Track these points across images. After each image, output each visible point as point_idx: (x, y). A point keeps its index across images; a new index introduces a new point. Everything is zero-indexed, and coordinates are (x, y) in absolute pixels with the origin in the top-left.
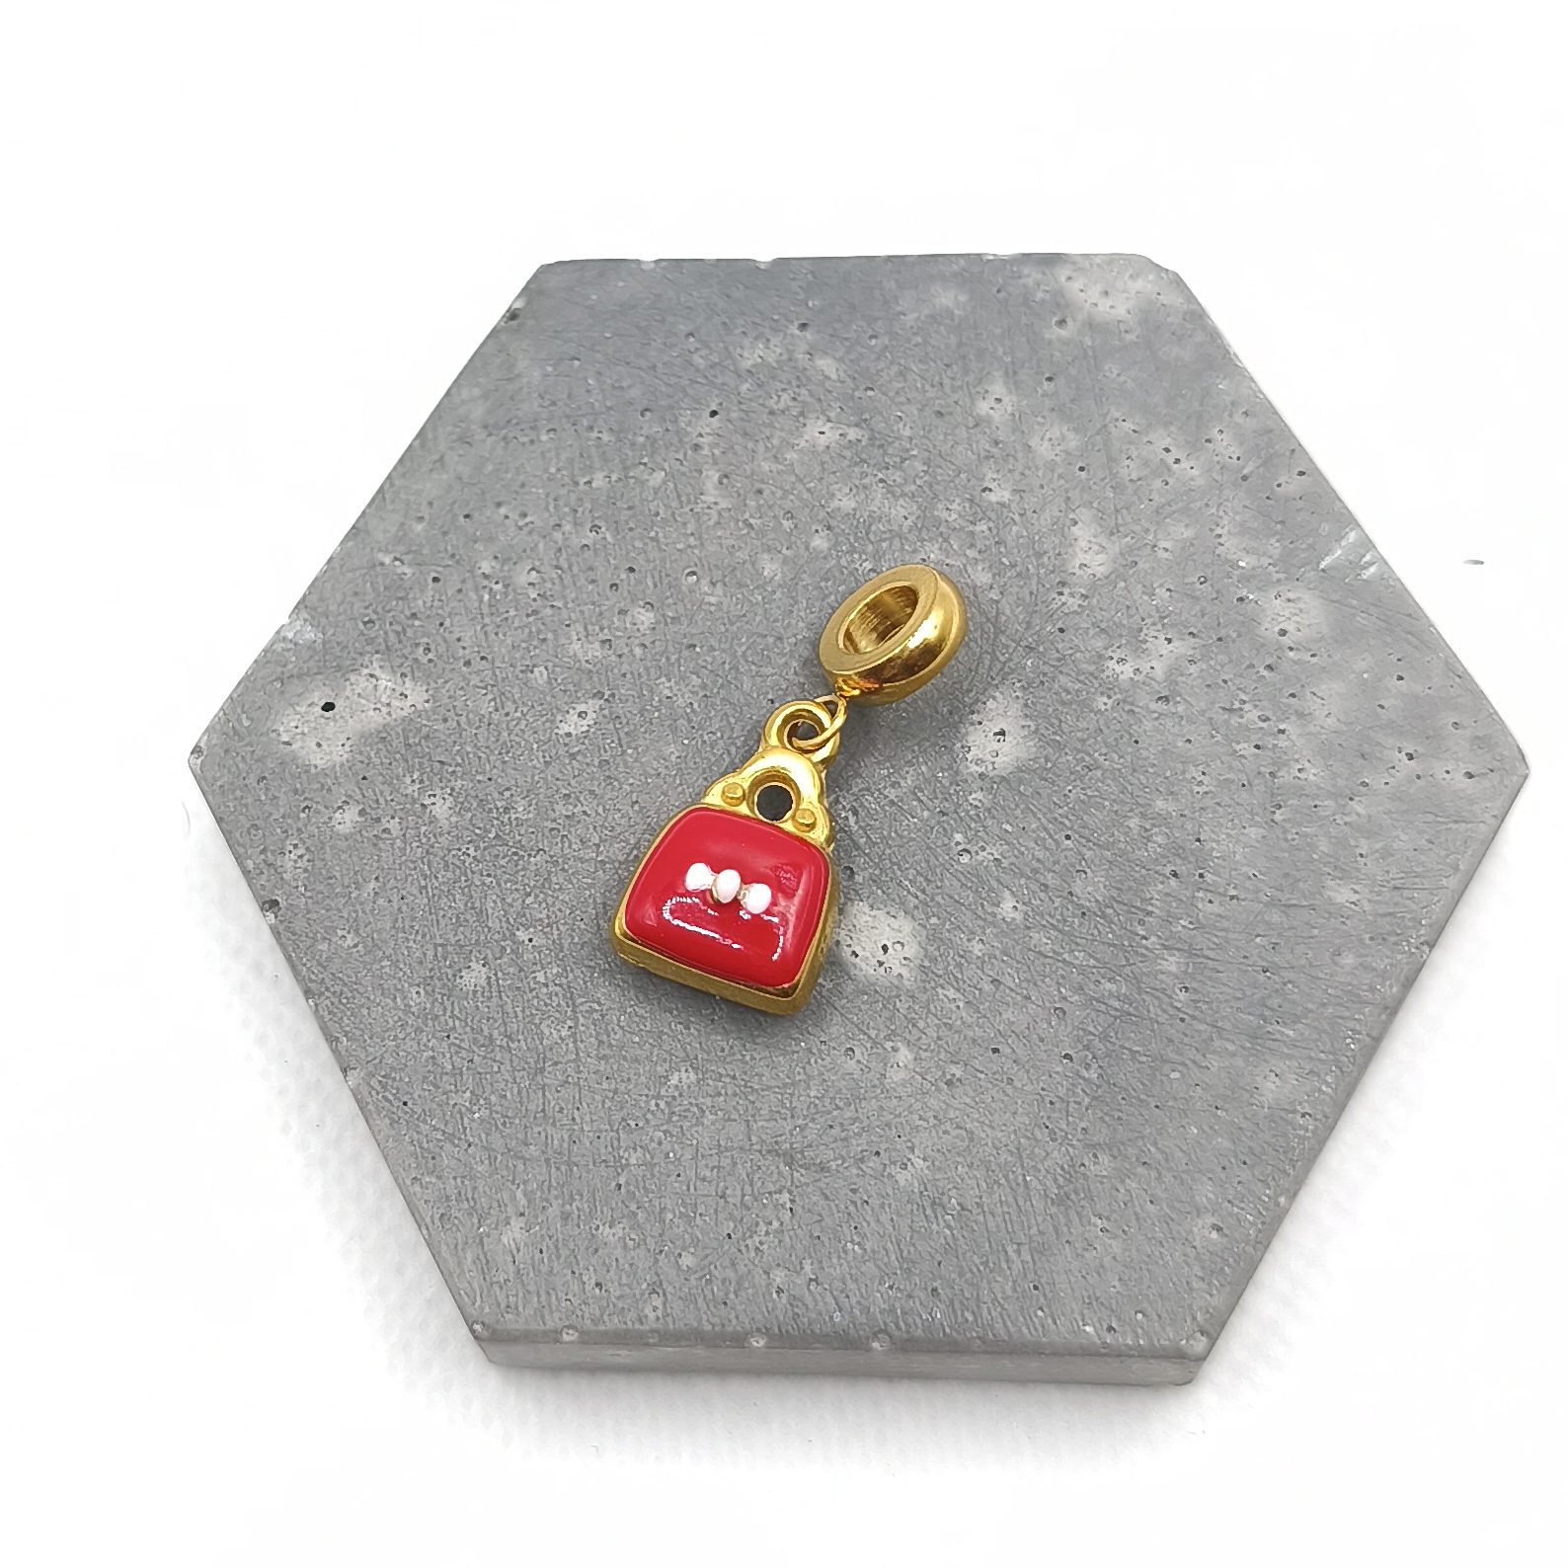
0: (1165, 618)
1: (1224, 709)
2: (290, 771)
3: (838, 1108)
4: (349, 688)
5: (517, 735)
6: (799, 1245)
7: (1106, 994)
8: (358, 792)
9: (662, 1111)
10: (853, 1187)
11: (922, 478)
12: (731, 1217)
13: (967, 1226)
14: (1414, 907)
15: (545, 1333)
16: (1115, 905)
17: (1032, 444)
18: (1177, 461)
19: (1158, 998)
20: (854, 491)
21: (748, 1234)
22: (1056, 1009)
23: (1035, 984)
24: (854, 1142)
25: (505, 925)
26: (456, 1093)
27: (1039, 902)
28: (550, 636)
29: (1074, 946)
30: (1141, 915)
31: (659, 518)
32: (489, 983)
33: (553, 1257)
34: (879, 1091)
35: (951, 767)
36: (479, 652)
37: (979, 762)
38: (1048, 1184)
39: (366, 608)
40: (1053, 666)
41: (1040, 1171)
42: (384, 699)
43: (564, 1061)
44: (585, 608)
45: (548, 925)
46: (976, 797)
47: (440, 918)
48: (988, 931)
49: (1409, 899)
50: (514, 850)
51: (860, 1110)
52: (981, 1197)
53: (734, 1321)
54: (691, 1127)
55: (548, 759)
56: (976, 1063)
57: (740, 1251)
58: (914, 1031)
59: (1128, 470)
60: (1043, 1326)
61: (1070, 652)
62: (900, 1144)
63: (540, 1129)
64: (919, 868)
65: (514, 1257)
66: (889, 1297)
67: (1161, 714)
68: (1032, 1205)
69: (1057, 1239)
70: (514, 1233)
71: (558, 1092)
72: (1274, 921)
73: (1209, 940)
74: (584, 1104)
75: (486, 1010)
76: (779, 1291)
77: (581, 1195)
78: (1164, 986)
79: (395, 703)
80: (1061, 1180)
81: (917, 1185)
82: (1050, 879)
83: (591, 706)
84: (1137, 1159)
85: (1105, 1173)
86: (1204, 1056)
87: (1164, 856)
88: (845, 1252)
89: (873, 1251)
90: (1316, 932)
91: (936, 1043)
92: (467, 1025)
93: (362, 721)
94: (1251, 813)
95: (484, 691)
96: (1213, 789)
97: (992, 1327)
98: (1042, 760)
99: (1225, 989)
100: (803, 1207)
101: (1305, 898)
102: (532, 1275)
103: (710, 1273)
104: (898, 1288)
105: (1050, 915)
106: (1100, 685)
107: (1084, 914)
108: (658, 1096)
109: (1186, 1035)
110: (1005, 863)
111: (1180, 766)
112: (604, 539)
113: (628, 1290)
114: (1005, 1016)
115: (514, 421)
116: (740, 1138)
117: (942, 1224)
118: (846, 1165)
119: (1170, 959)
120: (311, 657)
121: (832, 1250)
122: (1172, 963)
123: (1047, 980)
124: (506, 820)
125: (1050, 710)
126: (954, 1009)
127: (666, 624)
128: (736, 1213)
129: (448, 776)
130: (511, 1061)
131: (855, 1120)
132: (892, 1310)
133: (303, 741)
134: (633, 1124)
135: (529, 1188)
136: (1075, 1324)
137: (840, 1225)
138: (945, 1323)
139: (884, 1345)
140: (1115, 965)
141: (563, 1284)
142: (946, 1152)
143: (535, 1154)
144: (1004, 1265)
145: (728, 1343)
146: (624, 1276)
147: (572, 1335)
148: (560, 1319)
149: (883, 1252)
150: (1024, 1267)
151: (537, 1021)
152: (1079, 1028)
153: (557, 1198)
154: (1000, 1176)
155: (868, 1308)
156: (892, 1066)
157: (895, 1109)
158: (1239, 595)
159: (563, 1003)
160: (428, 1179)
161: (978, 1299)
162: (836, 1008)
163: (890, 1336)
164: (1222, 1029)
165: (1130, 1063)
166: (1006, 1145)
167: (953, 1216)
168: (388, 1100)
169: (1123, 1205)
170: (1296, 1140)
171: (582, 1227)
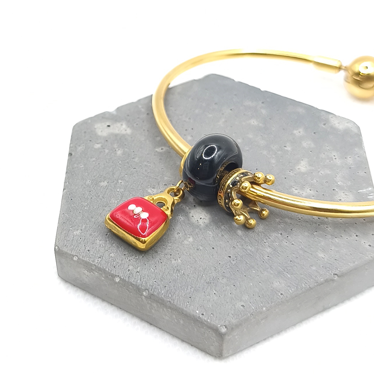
0: (312, 185)
2: (92, 133)
4: (115, 124)
5: (145, 146)
6: (140, 264)
7: (248, 249)
8: (104, 142)
11: (271, 138)
12: (128, 251)
13: (182, 278)
14: (338, 265)
15: (70, 255)
16: (262, 234)
17: (302, 142)
18: (336, 159)
20: (254, 135)
22: (233, 246)
25: (117, 178)
26: (84, 202)
30: (267, 238)
33: (83, 241)
36: (148, 129)
39: (129, 113)
45: (127, 182)
47: (104, 171)
49: (338, 263)
50: (129, 166)
52: (189, 274)
53: (114, 271)
56: (207, 248)
57: (125, 259)
58: (197, 236)
60: (186, 306)
61: (284, 183)
62: (177, 255)
63: (98, 217)
65: (74, 237)
66: (154, 283)
68: (201, 281)
69: (202, 290)
70: (78, 232)
71: (106, 211)
72: (300, 253)
73: (281, 249)
75: (102, 190)
76: (129, 270)
77: (97, 232)
78: (263, 253)
79: (123, 131)
80: (211, 279)
81: (176, 264)
83: (165, 148)
84: (233, 283)
85: (223, 283)
87: (281, 229)
89: (156, 273)
90: (309, 259)
91: (200, 240)
92: (96, 191)
93: (114, 131)
94: (309, 230)
97: (174, 300)
99: (278, 260)
100: (146, 257)
101: (311, 252)
102: (75, 242)
104: (157, 283)
109: (262, 265)
112: (190, 121)
113: (94, 254)
114: (220, 242)
117: (176, 275)
118: (162, 254)
119: (269, 249)
122: (269, 250)
124: (132, 160)
126: (209, 236)
128: (130, 251)
129: (125, 147)
130: (100, 202)
131: (170, 246)
132: (153, 286)
133: (99, 129)
135: (87, 226)
136: (194, 309)
137: (152, 264)
138: (163, 294)
139: (146, 294)
140: (254, 244)
141: (81, 247)
142: (187, 262)
143: (93, 220)
144: (186, 289)
145: (110, 277)
146: (96, 251)
147: (76, 259)
148: (75, 253)
149: (159, 274)
150: (190, 292)
151: (111, 197)
152: (237, 252)
153: (92, 230)
154: (197, 272)
155: (147, 283)
156: (186, 240)
157: (181, 248)
158: (334, 189)
159: (120, 197)
160: (66, 215)
161: (175, 293)
162: (181, 224)
163: (149, 292)
164: (272, 268)
165: (244, 264)
166: (203, 267)
167: (180, 274)
168: (68, 197)
169: (223, 291)
170: (276, 298)
171: (93, 238)
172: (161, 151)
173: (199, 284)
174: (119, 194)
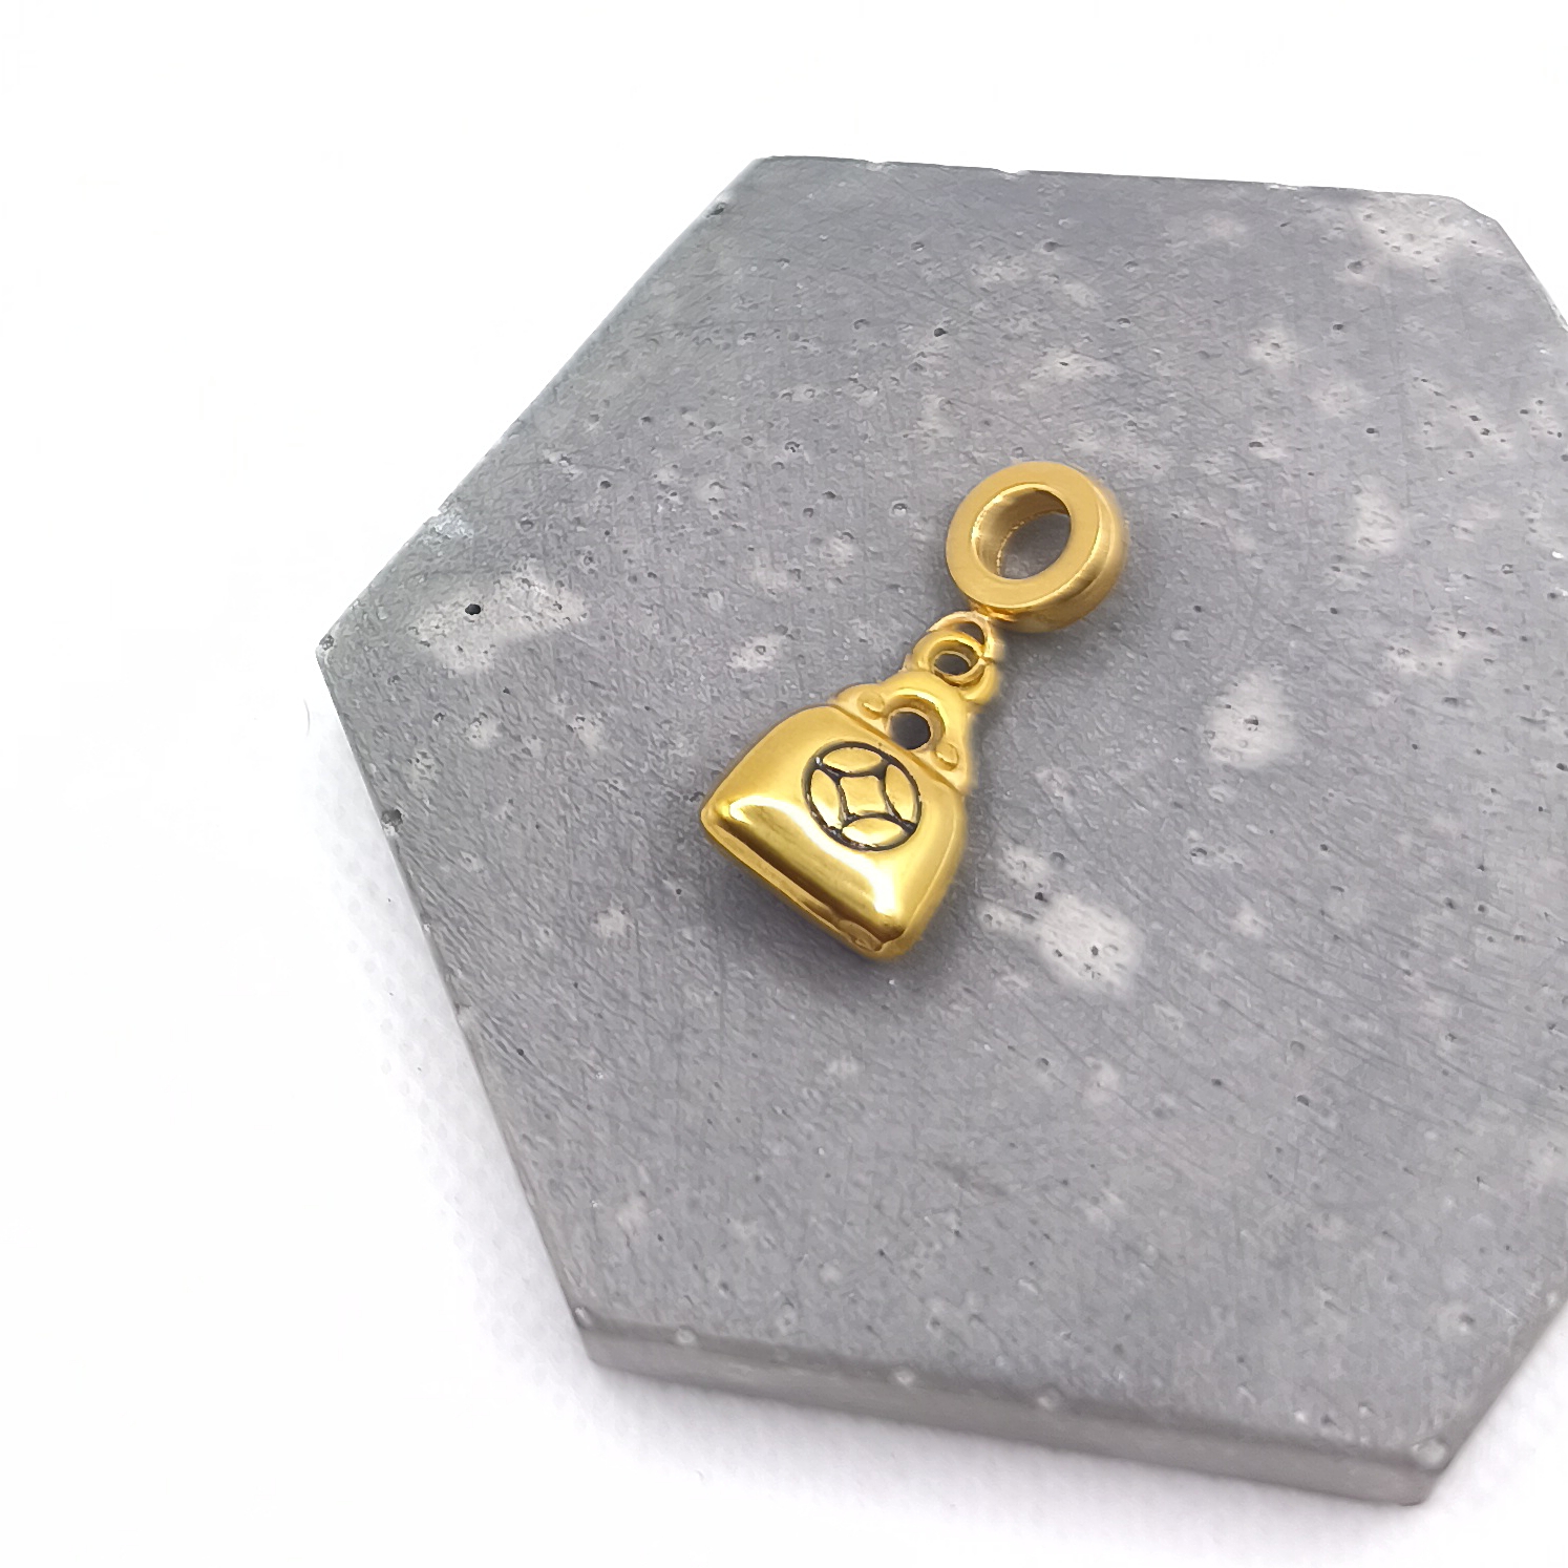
0: (1460, 608)
1: (1524, 719)
2: (428, 674)
3: (1022, 1124)
4: (498, 591)
5: (683, 663)
6: (963, 1274)
7: (1356, 1032)
8: (497, 703)
9: (816, 1101)
10: (1033, 1216)
11: (1178, 424)
12: (886, 1231)
16: (1375, 932)
17: (1313, 397)
18: (1486, 432)
19: (1418, 1044)
20: (1098, 432)
21: (904, 1253)
22: (1294, 1043)
23: (1271, 1011)
24: (1038, 1166)
25: (650, 871)
26: (579, 1047)
27: (1284, 918)
28: (731, 559)
29: (1320, 973)
30: (1405, 946)
31: (867, 441)
32: (628, 934)
33: (674, 1246)
34: (1073, 1112)
35: (1190, 753)
36: (647, 568)
37: (1223, 751)
38: (1266, 1242)
39: (526, 507)
40: (1322, 651)
41: (1258, 1226)
42: (537, 607)
43: (705, 1029)
44: (773, 532)
45: (700, 877)
46: (1220, 791)
47: (578, 855)
48: (1220, 944)
50: (669, 789)
51: (1050, 1130)
52: (1184, 1248)
53: (879, 1349)
54: (848, 1123)
55: (716, 694)
56: (1193, 1094)
57: (893, 1272)
58: (1123, 1048)
59: (1428, 437)
61: (1343, 636)
62: (1092, 1175)
63: (672, 1102)
64: (1143, 865)
67: (1446, 717)
68: (1245, 1264)
73: (1487, 984)
74: (726, 1082)
78: (1425, 1030)
79: (549, 613)
80: (1282, 1240)
81: (1109, 1224)
82: (1300, 894)
83: (772, 642)
84: (1378, 1226)
85: (1337, 1238)
86: (1469, 1117)
88: (1017, 1290)
89: (1051, 1294)
91: (1146, 1065)
92: (598, 975)
93: (509, 628)
95: (649, 611)
96: (1504, 811)
98: (1301, 757)
99: (1498, 1041)
103: (855, 1291)
104: (1076, 1340)
105: (1296, 934)
106: (1376, 677)
107: (1336, 937)
108: (813, 1084)
109: (1448, 1090)
110: (1247, 870)
111: (1465, 780)
112: (802, 458)
113: (757, 1296)
114: (1232, 1043)
115: (709, 322)
116: (905, 1142)
117: (1135, 1272)
120: (460, 554)
121: (1001, 1286)
122: (1439, 1006)
123: (1286, 1008)
124: (662, 756)
125: (1314, 700)
126: (1172, 1029)
127: (866, 559)
128: (891, 1227)
129: (602, 700)
130: (645, 1021)
132: (1065, 1364)
133: (444, 643)
134: (779, 1110)
137: (1013, 1258)
140: (1369, 1001)
142: (1148, 1192)
143: (664, 1129)
144: (1205, 1329)
146: (754, 1279)
149: (1062, 1295)
150: (1228, 1334)
151: (679, 980)
152: (1319, 1068)
153: (684, 1181)
154: (1210, 1226)
155: (1039, 1357)
156: (1092, 1086)
157: (1091, 1135)
158: (1550, 591)
161: (1170, 1363)
162: (1030, 1012)
163: (1061, 1393)
164: (1492, 1088)
165: (1379, 1115)
166: (1219, 1192)
167: (1149, 1265)
169: (1354, 1279)
172: (762, 662)
173: (1244, 1283)
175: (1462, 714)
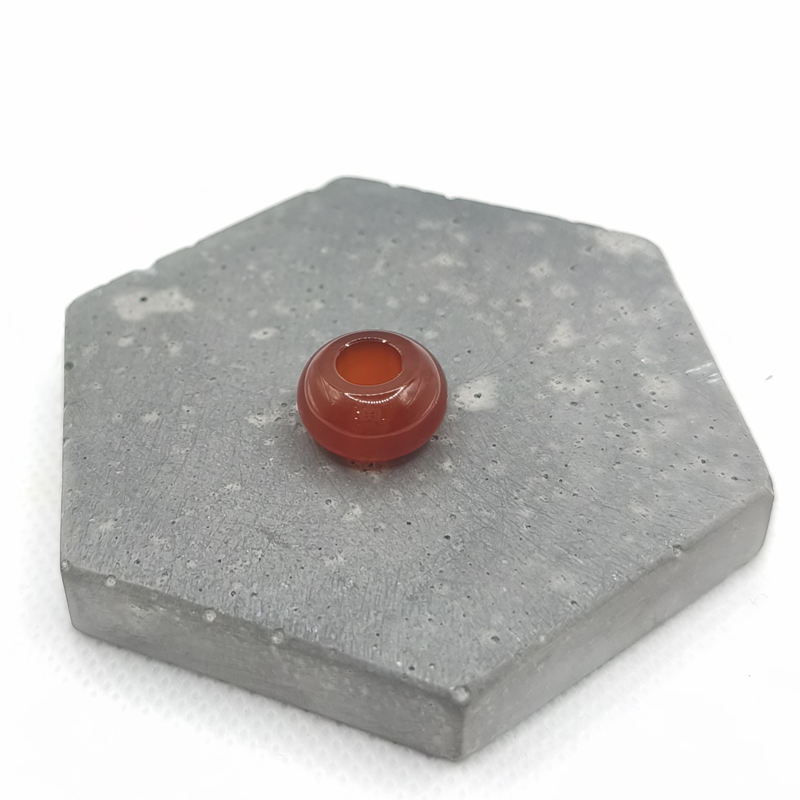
0: (590, 371)
1: (606, 416)
2: (112, 317)
3: (310, 523)
4: (157, 294)
6: (256, 576)
7: (483, 516)
8: (138, 332)
9: (215, 498)
10: (300, 559)
12: (226, 553)
13: (353, 594)
14: (678, 526)
15: (98, 576)
16: (506, 480)
17: (551, 289)
18: (626, 313)
19: (512, 526)
20: (450, 284)
21: (231, 563)
22: (453, 515)
23: (446, 501)
24: (310, 540)
25: (179, 402)
26: (114, 460)
27: (465, 467)
28: (268, 299)
29: (475, 491)
30: (518, 488)
32: (157, 422)
33: (122, 542)
34: (335, 522)
36: (228, 297)
37: (462, 403)
38: (409, 589)
39: (185, 269)
40: (520, 375)
41: (407, 582)
42: (173, 303)
43: (176, 463)
44: (289, 294)
45: (201, 408)
46: (453, 417)
47: (148, 391)
48: (431, 472)
49: (677, 522)
50: (201, 374)
51: (321, 527)
52: (367, 584)
53: (202, 599)
54: (227, 509)
55: (239, 344)
56: (395, 526)
57: (222, 569)
58: (369, 503)
59: (598, 311)
60: (373, 654)
61: (532, 372)
62: (335, 548)
63: (147, 487)
66: (293, 614)
67: (570, 409)
68: (395, 596)
69: (402, 615)
70: (109, 526)
71: (165, 474)
72: (594, 510)
73: (553, 509)
74: (176, 484)
75: (149, 432)
76: (233, 593)
77: (152, 521)
78: (517, 521)
79: (177, 305)
80: (417, 590)
81: (335, 567)
82: (476, 460)
84: (466, 593)
85: (444, 594)
86: (526, 558)
87: (544, 467)
88: (279, 585)
89: (295, 591)
90: (615, 521)
91: (378, 510)
92: (136, 435)
93: (156, 307)
94: (602, 462)
96: (584, 446)
97: (343, 646)
98: (496, 411)
99: (551, 532)
100: (267, 560)
101: (616, 506)
102: (106, 546)
103: (201, 574)
104: (300, 612)
105: (468, 474)
106: (542, 389)
107: (487, 479)
109: (520, 546)
110: (455, 447)
111: (570, 432)
112: (314, 272)
113: (152, 568)
114: (422, 510)
116: (250, 520)
117: (340, 589)
118: (300, 548)
119: (526, 511)
120: (148, 280)
121: (272, 583)
122: (527, 513)
123: (453, 501)
124: (204, 362)
125: (510, 392)
126: (396, 500)
127: (327, 310)
128: (229, 552)
129: (187, 338)
130: (149, 455)
131: (315, 531)
132: (291, 621)
133: (125, 308)
134: (196, 499)
135: (127, 510)
136: (392, 658)
137: (283, 574)
138: (318, 636)
139: (280, 640)
140: (494, 505)
141: (119, 556)
142: (359, 559)
143: (138, 497)
144: (365, 619)
145: (194, 612)
146: (154, 561)
147: (112, 583)
148: (109, 571)
149: (300, 592)
150: (376, 623)
151: (172, 443)
152: (461, 526)
153: (138, 518)
154: (384, 578)
155: (278, 615)
156: (348, 514)
157: (340, 532)
158: (636, 372)
159: (190, 440)
160: (77, 491)
161: (342, 629)
162: (331, 481)
163: (284, 634)
164: (542, 549)
165: (482, 549)
166: (393, 565)
167: (347, 588)
168: (77, 454)
169: (446, 611)
170: (563, 612)
171: (144, 534)
172: (264, 337)
173: (392, 604)
174: (188, 435)
175: (578, 409)
